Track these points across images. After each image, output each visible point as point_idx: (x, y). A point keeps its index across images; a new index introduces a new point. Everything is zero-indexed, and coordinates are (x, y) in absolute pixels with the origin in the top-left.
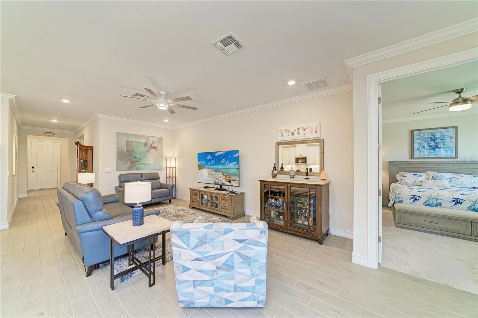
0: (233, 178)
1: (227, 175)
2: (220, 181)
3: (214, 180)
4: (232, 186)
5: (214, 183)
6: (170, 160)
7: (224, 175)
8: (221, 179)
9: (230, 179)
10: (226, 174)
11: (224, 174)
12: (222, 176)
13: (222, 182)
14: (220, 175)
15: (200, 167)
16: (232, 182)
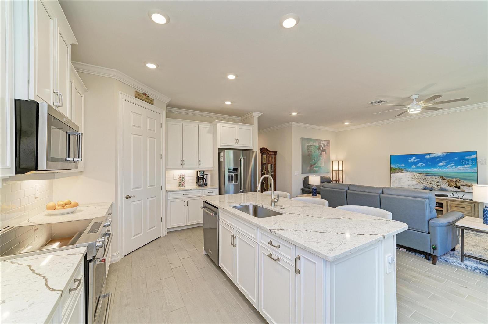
0: (464, 182)
1: (452, 179)
2: (436, 187)
3: (425, 185)
4: (463, 192)
5: (423, 188)
6: (339, 163)
7: (443, 179)
8: (439, 184)
9: (458, 185)
10: (450, 179)
11: (445, 178)
12: (441, 180)
13: (441, 188)
14: (437, 179)
15: (393, 171)
16: (461, 187)
